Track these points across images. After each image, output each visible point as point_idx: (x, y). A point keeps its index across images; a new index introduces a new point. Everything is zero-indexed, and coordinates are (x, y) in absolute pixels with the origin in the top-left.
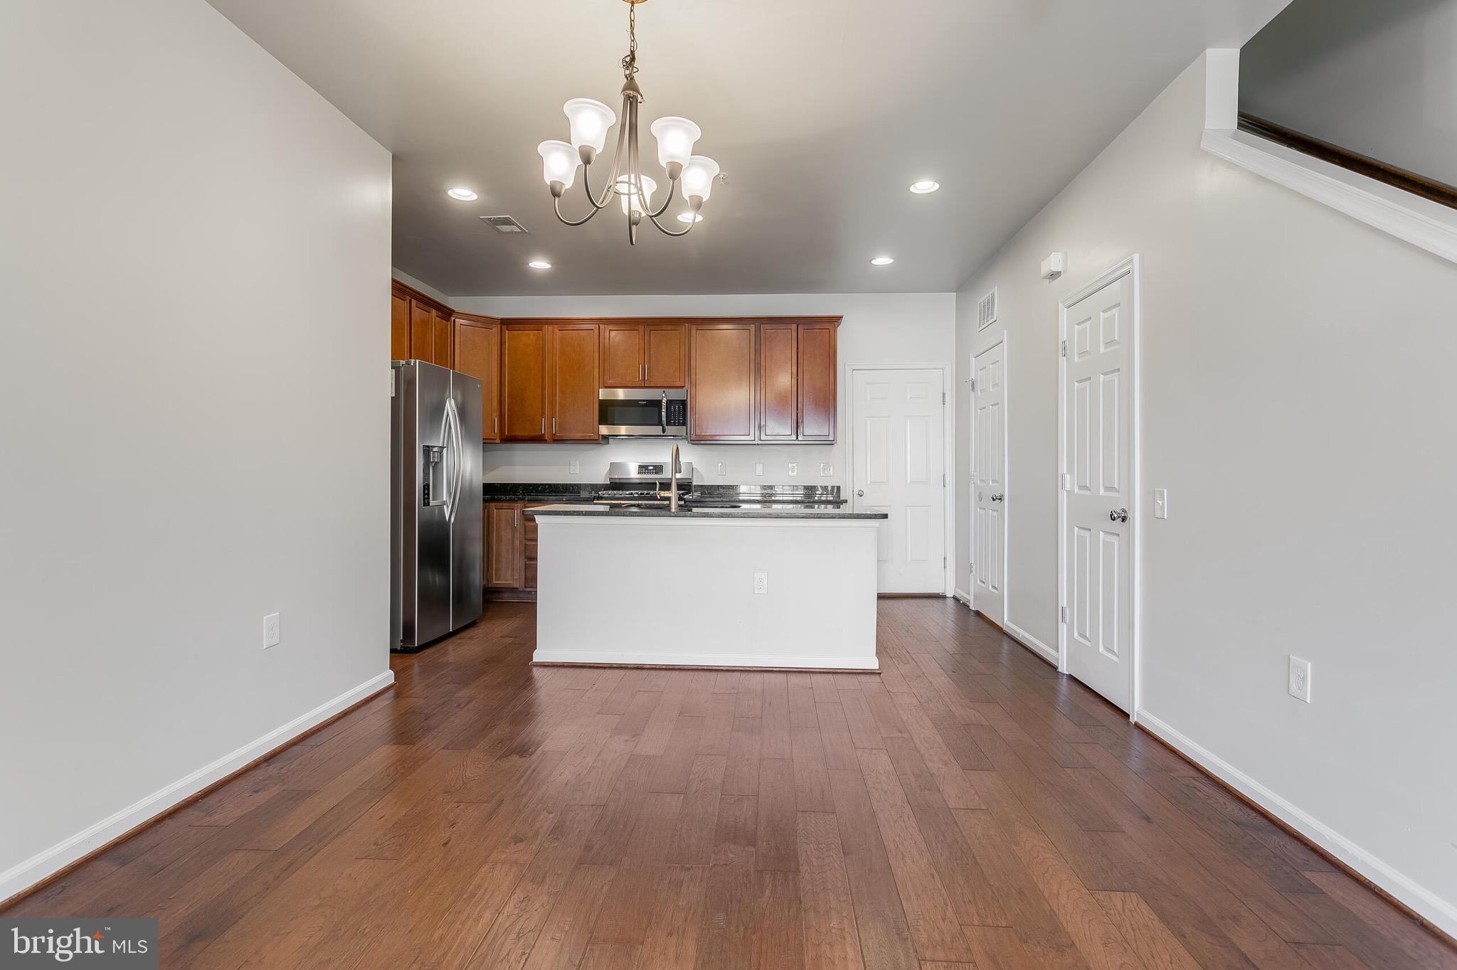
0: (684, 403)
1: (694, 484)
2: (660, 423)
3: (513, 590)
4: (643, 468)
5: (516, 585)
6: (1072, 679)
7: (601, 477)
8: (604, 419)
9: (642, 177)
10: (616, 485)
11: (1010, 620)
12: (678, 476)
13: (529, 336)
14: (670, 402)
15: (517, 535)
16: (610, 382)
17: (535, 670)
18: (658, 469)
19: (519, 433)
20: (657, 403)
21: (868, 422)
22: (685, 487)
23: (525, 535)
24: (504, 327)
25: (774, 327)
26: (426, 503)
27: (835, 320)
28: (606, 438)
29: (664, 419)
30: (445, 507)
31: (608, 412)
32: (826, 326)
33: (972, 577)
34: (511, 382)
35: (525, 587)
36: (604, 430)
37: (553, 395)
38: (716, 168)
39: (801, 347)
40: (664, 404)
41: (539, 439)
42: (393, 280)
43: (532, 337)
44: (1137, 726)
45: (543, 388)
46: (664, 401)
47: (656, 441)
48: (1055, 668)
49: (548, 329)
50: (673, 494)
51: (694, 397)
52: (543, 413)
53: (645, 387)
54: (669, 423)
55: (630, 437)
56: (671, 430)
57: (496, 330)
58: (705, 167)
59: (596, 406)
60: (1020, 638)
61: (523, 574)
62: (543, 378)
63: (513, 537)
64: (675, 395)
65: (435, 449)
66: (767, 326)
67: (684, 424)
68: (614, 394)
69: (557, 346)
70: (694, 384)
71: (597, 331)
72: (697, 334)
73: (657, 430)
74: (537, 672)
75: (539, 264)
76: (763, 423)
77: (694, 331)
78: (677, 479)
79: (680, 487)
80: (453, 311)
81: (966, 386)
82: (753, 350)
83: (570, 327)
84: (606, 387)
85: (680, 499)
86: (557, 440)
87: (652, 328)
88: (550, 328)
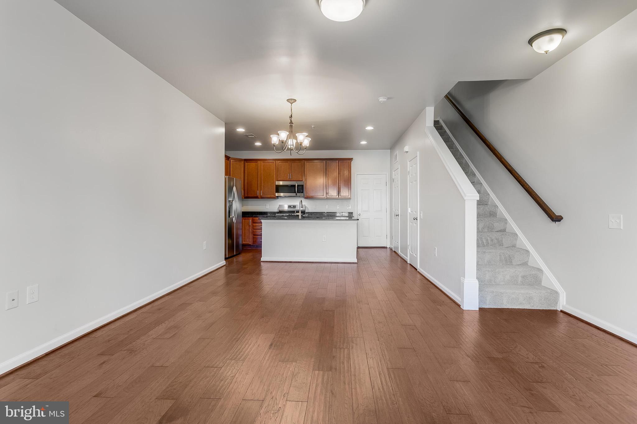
0: (303, 186)
1: (306, 211)
2: (295, 192)
3: (249, 245)
4: (290, 207)
5: (250, 243)
6: (410, 264)
7: (276, 210)
8: (277, 191)
9: (293, 140)
10: (280, 212)
11: (400, 252)
12: (301, 209)
13: (253, 164)
14: (298, 186)
15: (250, 228)
16: (279, 179)
17: (261, 263)
18: (294, 207)
19: (250, 195)
20: (294, 186)
21: (362, 191)
22: (303, 212)
23: (253, 228)
24: (245, 162)
25: (331, 161)
26: (229, 217)
27: (351, 159)
28: (278, 197)
29: (296, 191)
30: (233, 218)
31: (278, 189)
32: (348, 161)
33: (393, 240)
34: (247, 179)
35: (253, 244)
36: (277, 194)
37: (261, 183)
38: (310, 139)
39: (340, 168)
40: (296, 186)
41: (257, 197)
42: (225, 155)
43: (254, 165)
44: (418, 272)
45: (258, 181)
46: (296, 185)
47: (294, 198)
48: (407, 262)
49: (259, 162)
50: (300, 214)
51: (306, 184)
52: (258, 189)
53: (290, 181)
54: (298, 192)
55: (285, 197)
56: (298, 194)
57: (243, 162)
58: (308, 139)
59: (275, 187)
60: (401, 256)
61: (252, 240)
62: (258, 178)
63: (249, 228)
64: (300, 183)
65: (231, 201)
66: (329, 161)
67: (303, 192)
68: (280, 183)
69: (262, 167)
70: (306, 180)
71: (275, 163)
72: (307, 164)
73: (294, 194)
74: (262, 263)
75: (258, 144)
76: (328, 192)
77: (306, 163)
78: (301, 210)
79: (302, 212)
80: (230, 157)
81: (392, 180)
82: (324, 169)
83: (266, 162)
84: (278, 181)
85: (302, 216)
86: (262, 198)
87: (292, 162)
88: (260, 162)
